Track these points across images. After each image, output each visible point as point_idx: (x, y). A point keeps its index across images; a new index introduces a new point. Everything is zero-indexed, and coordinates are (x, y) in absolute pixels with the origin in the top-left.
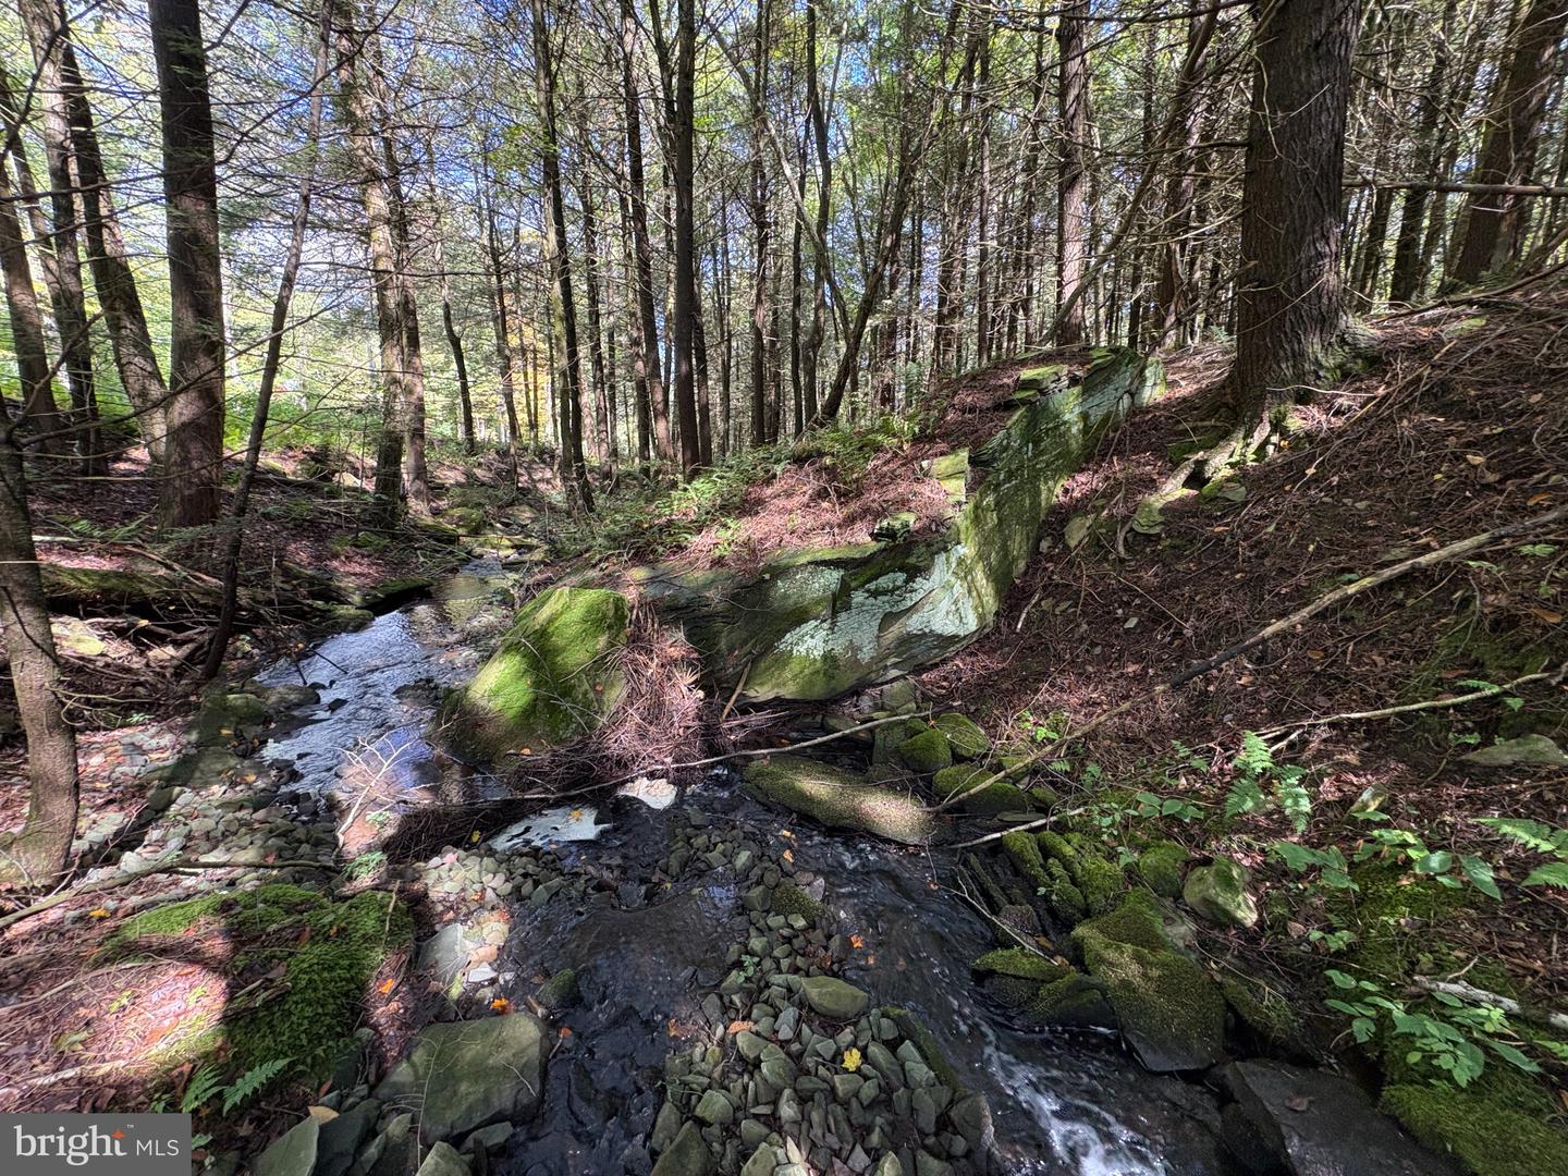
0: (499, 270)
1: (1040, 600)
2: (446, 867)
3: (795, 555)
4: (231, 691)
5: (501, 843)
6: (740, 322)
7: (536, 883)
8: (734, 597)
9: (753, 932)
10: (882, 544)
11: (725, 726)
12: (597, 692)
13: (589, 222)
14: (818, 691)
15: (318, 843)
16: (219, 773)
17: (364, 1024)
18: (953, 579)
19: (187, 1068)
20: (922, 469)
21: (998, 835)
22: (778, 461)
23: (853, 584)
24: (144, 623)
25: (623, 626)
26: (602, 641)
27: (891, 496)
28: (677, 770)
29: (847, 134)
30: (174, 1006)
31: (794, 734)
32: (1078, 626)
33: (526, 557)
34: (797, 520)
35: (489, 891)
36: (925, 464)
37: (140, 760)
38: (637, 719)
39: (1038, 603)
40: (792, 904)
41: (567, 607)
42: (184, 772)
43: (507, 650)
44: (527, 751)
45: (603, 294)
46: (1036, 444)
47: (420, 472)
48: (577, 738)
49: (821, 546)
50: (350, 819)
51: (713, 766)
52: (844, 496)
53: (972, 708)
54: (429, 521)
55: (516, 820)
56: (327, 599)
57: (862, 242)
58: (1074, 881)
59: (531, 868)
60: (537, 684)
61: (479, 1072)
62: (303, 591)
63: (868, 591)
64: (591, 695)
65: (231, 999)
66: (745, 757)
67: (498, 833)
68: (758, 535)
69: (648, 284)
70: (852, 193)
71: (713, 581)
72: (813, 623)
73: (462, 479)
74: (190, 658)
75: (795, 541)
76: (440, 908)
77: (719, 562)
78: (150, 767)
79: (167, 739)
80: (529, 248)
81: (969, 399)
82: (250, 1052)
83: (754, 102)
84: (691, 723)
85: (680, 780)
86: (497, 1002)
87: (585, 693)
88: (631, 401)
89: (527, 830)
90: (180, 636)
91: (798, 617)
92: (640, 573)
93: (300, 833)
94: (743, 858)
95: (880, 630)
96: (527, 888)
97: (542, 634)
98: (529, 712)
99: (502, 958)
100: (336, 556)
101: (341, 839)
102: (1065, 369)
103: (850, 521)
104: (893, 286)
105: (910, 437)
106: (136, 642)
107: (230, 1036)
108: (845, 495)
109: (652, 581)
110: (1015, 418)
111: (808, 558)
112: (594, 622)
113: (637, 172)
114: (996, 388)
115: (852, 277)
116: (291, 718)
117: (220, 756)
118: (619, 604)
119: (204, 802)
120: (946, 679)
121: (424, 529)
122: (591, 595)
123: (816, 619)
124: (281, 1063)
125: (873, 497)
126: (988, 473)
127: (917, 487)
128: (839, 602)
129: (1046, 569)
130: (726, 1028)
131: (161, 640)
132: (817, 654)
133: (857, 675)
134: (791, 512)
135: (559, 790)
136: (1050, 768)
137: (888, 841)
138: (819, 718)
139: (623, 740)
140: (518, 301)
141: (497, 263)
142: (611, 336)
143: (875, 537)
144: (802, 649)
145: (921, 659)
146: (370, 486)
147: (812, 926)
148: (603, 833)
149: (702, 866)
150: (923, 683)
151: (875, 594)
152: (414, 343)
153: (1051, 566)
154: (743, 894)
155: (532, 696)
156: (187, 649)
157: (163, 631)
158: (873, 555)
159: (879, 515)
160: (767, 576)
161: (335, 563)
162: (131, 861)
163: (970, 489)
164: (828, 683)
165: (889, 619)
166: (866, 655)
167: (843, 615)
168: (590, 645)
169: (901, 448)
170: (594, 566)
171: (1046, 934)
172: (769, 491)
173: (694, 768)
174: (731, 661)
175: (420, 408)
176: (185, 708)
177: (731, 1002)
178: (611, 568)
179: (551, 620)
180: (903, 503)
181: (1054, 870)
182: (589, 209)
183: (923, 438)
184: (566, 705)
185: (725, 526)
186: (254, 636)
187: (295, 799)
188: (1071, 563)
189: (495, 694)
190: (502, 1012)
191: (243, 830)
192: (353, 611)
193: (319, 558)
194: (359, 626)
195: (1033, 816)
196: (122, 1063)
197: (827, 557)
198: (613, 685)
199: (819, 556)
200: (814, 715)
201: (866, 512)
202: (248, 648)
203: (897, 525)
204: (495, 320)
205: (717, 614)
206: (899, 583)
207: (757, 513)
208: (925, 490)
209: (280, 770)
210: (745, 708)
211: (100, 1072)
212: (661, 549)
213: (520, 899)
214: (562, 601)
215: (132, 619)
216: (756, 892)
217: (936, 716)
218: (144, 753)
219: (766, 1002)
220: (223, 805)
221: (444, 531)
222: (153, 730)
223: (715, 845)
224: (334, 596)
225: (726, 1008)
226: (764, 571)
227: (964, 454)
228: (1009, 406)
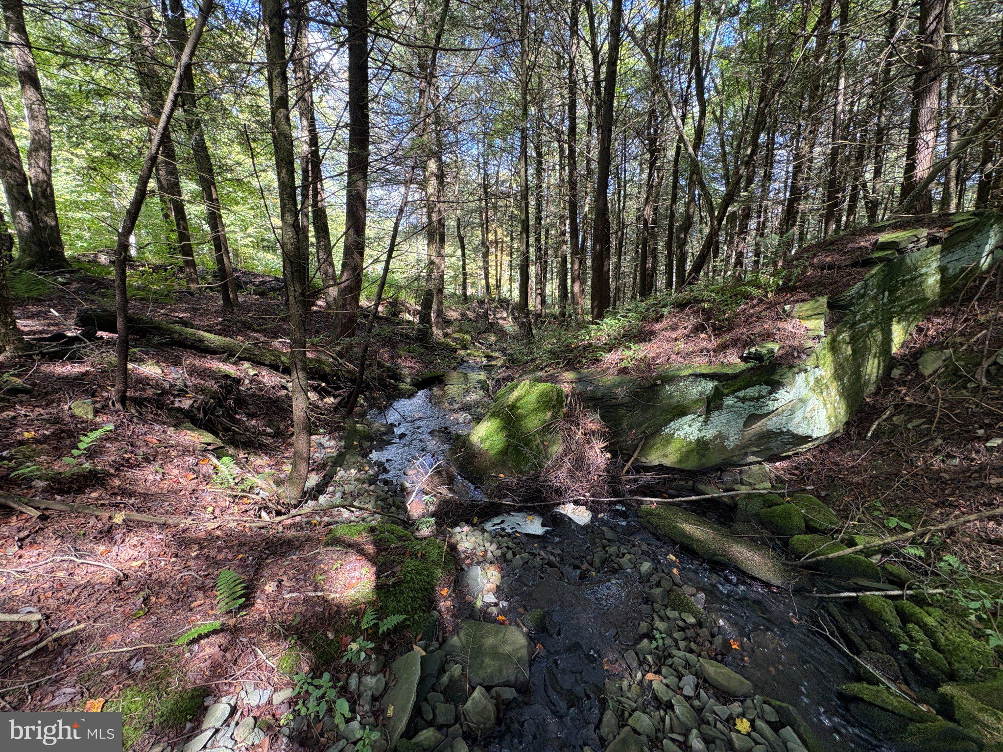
0: (487, 196)
1: (892, 416)
2: (464, 533)
3: (679, 369)
4: (357, 422)
5: (489, 526)
6: (630, 217)
7: (514, 554)
8: (636, 394)
9: (656, 617)
10: (751, 364)
11: (624, 478)
12: (544, 445)
13: (540, 163)
14: (691, 464)
15: (398, 508)
16: (354, 463)
17: (435, 609)
18: (810, 394)
19: (363, 606)
20: (784, 311)
21: (854, 594)
22: (665, 306)
23: (726, 392)
24: (324, 384)
25: (562, 406)
26: (549, 415)
27: (757, 330)
28: (593, 502)
29: (718, 81)
30: (357, 574)
31: (672, 492)
32: (932, 439)
33: (493, 363)
34: (681, 346)
35: (489, 552)
36: (787, 307)
37: (324, 451)
38: (569, 465)
39: (889, 418)
40: (682, 606)
41: (528, 393)
42: (339, 461)
43: (492, 415)
44: (502, 475)
45: (544, 207)
46: (892, 292)
47: (440, 313)
48: (532, 472)
49: (700, 364)
50: (412, 498)
51: (615, 503)
52: (718, 331)
53: (823, 494)
54: (443, 340)
55: (497, 514)
56: (396, 380)
57: (724, 154)
58: (936, 646)
59: (511, 544)
60: (509, 436)
61: (495, 654)
62: (385, 374)
63: (737, 397)
64: (541, 447)
65: (378, 577)
66: (637, 501)
67: (487, 521)
68: (652, 355)
69: (574, 196)
70: (719, 121)
71: (620, 383)
72: (691, 416)
73: (460, 317)
74: (339, 403)
75: (680, 359)
76: (463, 556)
77: (624, 371)
78: (328, 455)
79: (333, 443)
80: (503, 182)
81: (828, 259)
82: (387, 608)
83: (654, 71)
84: (601, 473)
85: (594, 508)
86: (500, 617)
87: (538, 445)
88: (555, 270)
89: (503, 522)
90: (337, 393)
91: (680, 411)
92: (569, 375)
93: (390, 501)
94: (646, 566)
95: (744, 426)
96: (509, 555)
97: (513, 407)
98: (504, 452)
99: (499, 591)
100: (400, 357)
101: (409, 507)
102: (924, 232)
103: (724, 347)
104: (750, 181)
105: (774, 288)
106: (320, 394)
107: (378, 594)
108: (718, 329)
109: (578, 381)
110: (873, 272)
111: (690, 371)
112: (545, 402)
113: (573, 129)
114: (854, 250)
115: (714, 179)
116: (383, 439)
117: (353, 455)
118: (559, 392)
119: (348, 475)
120: (796, 468)
121: (440, 344)
122: (542, 387)
123: (694, 414)
124: (403, 617)
125: (742, 332)
126: (845, 315)
127: (781, 325)
128: (713, 403)
129: (900, 392)
130: (643, 676)
131: (329, 394)
132: (693, 438)
133: (724, 457)
134: (676, 340)
135: (521, 501)
136: (903, 551)
137: (756, 579)
138: (690, 483)
139: (561, 478)
140: (495, 214)
141: (486, 192)
142: (547, 231)
143: (744, 359)
144: (682, 434)
145: (775, 451)
146: (417, 320)
147: (700, 624)
148: (547, 532)
149: (616, 566)
150: (777, 468)
151: (743, 400)
152: (442, 241)
153: (903, 390)
154: (647, 590)
155: (506, 444)
156: (339, 399)
157: (330, 389)
158: (743, 371)
159: (750, 343)
160: (659, 382)
161: (400, 361)
162: (323, 499)
163: (829, 325)
164: (700, 459)
165: (753, 418)
166: (732, 442)
167: (716, 413)
168: (540, 416)
169: (766, 296)
170: (542, 369)
171: (907, 683)
172: (658, 326)
173: (603, 502)
174: (630, 436)
175: (442, 276)
176: (339, 429)
177: (645, 658)
178: (553, 371)
179: (518, 399)
180: (768, 336)
181: (913, 633)
182: (540, 155)
183: (787, 289)
184: (526, 450)
185: (629, 348)
186: (365, 396)
187: (386, 482)
188: (926, 389)
189: (483, 441)
190: (502, 623)
191: (366, 494)
192: (407, 387)
193: (393, 357)
194: (411, 395)
195: (888, 586)
196: (338, 595)
197: (705, 372)
198: (554, 443)
199: (698, 371)
200: (687, 481)
201: (735, 343)
202: (362, 402)
203: (764, 351)
204: (482, 226)
205: (623, 404)
206: (763, 393)
207: (650, 340)
208: (788, 326)
209: (379, 467)
210: (640, 468)
211: (330, 597)
212: (584, 361)
213: (506, 561)
214: (525, 388)
215: (320, 382)
216: (657, 591)
217: (790, 494)
218: (324, 448)
219: (671, 666)
220: (357, 480)
221: (450, 346)
222: (327, 438)
223: (624, 555)
224: (397, 377)
225: (642, 662)
226: (657, 378)
227: (824, 300)
228: (868, 263)
